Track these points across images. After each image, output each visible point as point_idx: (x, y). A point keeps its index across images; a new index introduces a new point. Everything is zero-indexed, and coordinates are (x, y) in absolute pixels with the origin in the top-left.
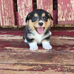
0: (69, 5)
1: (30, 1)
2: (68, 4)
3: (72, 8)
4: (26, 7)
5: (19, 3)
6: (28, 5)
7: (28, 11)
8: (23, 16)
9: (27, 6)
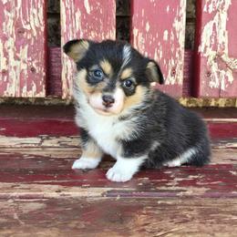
0: (169, 35)
1: (35, 11)
2: (166, 33)
3: (179, 46)
4: (20, 31)
6: (28, 23)
7: (26, 47)
8: (7, 62)
9: (25, 27)
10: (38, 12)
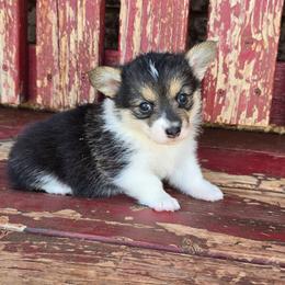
5: (218, 18)
6: (259, 32)
8: (226, 80)
9: (254, 36)
10: (274, 17)
